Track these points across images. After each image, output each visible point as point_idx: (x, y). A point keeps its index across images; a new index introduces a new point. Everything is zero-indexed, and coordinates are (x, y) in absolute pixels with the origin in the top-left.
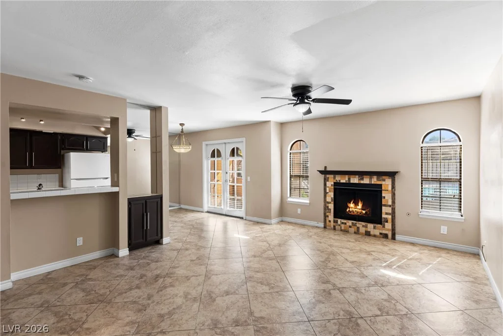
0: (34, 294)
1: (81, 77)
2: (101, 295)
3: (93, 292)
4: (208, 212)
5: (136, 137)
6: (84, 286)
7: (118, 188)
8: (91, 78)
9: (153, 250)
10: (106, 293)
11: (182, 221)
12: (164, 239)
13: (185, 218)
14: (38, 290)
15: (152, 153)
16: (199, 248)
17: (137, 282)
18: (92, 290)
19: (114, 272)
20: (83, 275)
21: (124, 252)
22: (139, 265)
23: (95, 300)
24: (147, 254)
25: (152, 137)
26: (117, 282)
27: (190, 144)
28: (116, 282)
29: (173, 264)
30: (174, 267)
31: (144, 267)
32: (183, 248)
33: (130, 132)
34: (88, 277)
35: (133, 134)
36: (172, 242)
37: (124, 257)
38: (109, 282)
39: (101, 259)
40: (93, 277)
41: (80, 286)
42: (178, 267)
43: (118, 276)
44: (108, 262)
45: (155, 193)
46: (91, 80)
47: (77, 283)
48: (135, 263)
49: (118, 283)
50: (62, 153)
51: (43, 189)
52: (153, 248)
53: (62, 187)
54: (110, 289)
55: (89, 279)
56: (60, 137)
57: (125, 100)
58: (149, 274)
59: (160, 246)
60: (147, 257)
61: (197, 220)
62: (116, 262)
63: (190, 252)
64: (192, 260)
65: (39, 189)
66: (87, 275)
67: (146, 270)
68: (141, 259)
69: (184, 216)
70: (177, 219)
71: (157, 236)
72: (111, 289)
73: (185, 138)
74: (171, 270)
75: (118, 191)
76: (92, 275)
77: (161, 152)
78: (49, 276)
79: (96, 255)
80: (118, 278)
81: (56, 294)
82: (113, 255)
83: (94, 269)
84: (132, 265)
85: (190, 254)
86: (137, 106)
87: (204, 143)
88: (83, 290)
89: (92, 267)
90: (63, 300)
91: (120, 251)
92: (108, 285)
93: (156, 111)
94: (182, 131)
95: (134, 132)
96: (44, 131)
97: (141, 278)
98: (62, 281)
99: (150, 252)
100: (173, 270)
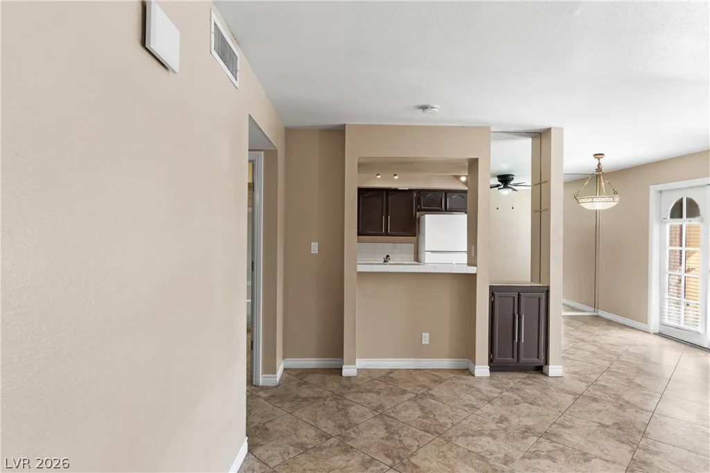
0: (373, 392)
1: (424, 108)
2: (441, 425)
3: (432, 416)
4: (660, 334)
5: (514, 187)
6: (423, 403)
7: (475, 268)
8: (436, 106)
9: (529, 382)
10: (447, 424)
11: (594, 342)
12: (550, 367)
13: (604, 337)
14: (378, 388)
15: (533, 211)
16: (623, 405)
17: (493, 426)
18: (431, 412)
19: (463, 396)
20: (425, 387)
21: (482, 370)
22: (501, 398)
23: (432, 429)
24: (519, 385)
25: (534, 185)
26: (465, 414)
27: (615, 193)
28: (463, 414)
29: (562, 419)
30: (562, 426)
31: (509, 405)
32: (585, 394)
33: (505, 180)
34: (430, 392)
35: (512, 183)
36: (566, 376)
37: (481, 378)
38: (454, 409)
39: (451, 370)
40: (436, 394)
41: (419, 401)
42: (570, 427)
43: (466, 405)
44: (459, 378)
45: (537, 283)
46: (437, 108)
47: (417, 395)
48: (495, 392)
49: (466, 416)
50: (417, 217)
51: (389, 262)
52: (528, 378)
53: (418, 261)
54: (454, 420)
55: (432, 395)
56: (415, 195)
57: (488, 128)
58: (515, 421)
59: (542, 378)
60: (518, 389)
61: (630, 345)
62: (469, 383)
63: (599, 406)
64: (601, 425)
65: (385, 261)
66: (430, 389)
67: (511, 411)
68: (507, 390)
69: (601, 333)
70: (585, 336)
71: (538, 358)
72: (455, 422)
73: (604, 181)
74: (555, 429)
75: (475, 272)
76: (436, 390)
77: (548, 210)
78: (391, 375)
79: (445, 363)
80: (467, 409)
81: (393, 401)
82: (467, 369)
83: (440, 383)
84: (491, 395)
85: (599, 411)
86: (508, 135)
87: (653, 189)
88: (422, 409)
89: (437, 379)
90: (397, 412)
91: (476, 366)
92: (452, 413)
93: (540, 136)
94: (599, 169)
95: (513, 179)
96: (399, 188)
97: (501, 421)
98: (402, 387)
99: (524, 383)
100: (560, 429)
